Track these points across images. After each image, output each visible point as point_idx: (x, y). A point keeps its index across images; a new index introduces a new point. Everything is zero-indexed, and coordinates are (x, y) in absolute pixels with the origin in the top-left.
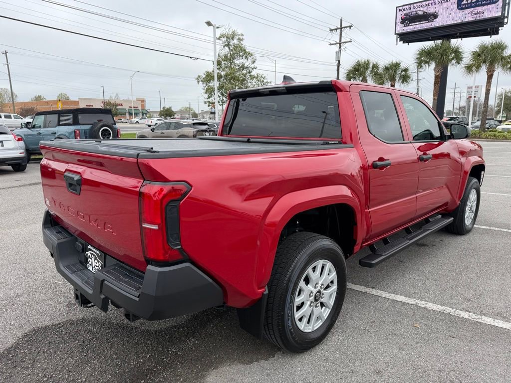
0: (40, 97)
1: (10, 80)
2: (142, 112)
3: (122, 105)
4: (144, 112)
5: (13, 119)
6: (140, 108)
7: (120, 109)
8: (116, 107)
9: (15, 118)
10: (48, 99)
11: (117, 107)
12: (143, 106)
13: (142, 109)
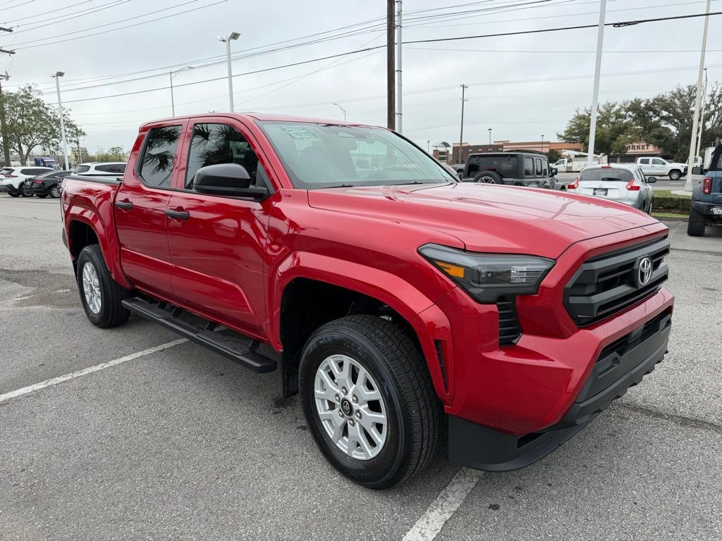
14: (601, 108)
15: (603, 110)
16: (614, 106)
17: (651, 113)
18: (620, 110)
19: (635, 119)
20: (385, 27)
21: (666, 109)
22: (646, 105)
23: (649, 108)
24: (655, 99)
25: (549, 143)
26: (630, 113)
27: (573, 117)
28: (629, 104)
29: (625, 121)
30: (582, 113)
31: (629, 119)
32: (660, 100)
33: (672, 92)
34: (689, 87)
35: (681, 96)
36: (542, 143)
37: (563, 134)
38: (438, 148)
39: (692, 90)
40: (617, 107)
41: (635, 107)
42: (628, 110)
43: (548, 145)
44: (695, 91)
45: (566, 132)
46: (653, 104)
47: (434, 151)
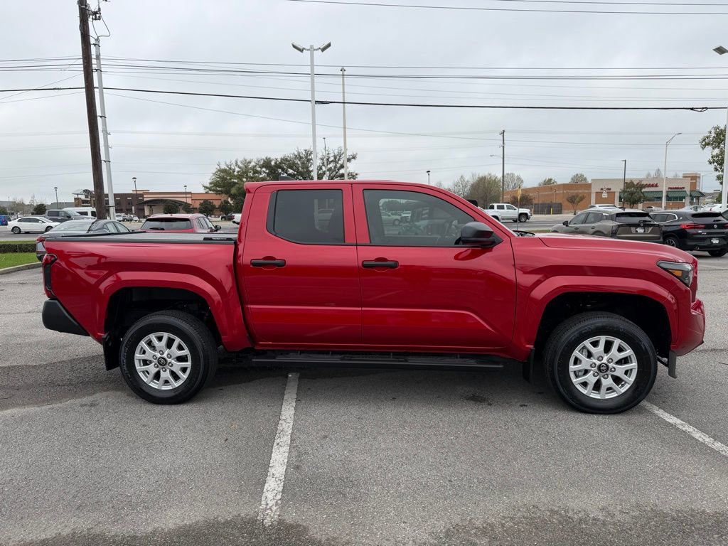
0: (550, 180)
1: (503, 164)
2: (690, 196)
3: (656, 186)
4: (694, 194)
5: (506, 210)
6: (688, 189)
7: (646, 192)
8: (641, 190)
9: (508, 209)
10: (559, 182)
11: (643, 190)
12: (693, 185)
13: (691, 191)
14: (239, 163)
15: (241, 165)
16: (250, 162)
17: (280, 171)
18: (255, 166)
19: (268, 174)
20: (81, 68)
21: (291, 168)
22: (276, 163)
23: (278, 166)
24: (282, 159)
25: (190, 193)
26: (264, 169)
27: (216, 170)
28: (262, 162)
29: (261, 176)
30: (223, 167)
31: (264, 175)
32: (285, 160)
33: (294, 154)
34: (306, 150)
35: (301, 158)
36: (186, 193)
37: (208, 185)
38: (80, 196)
39: (308, 153)
40: (253, 164)
41: (267, 164)
42: (262, 167)
43: (190, 196)
44: (310, 155)
45: (210, 183)
46: (280, 163)
47: (75, 199)
